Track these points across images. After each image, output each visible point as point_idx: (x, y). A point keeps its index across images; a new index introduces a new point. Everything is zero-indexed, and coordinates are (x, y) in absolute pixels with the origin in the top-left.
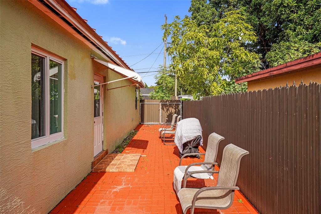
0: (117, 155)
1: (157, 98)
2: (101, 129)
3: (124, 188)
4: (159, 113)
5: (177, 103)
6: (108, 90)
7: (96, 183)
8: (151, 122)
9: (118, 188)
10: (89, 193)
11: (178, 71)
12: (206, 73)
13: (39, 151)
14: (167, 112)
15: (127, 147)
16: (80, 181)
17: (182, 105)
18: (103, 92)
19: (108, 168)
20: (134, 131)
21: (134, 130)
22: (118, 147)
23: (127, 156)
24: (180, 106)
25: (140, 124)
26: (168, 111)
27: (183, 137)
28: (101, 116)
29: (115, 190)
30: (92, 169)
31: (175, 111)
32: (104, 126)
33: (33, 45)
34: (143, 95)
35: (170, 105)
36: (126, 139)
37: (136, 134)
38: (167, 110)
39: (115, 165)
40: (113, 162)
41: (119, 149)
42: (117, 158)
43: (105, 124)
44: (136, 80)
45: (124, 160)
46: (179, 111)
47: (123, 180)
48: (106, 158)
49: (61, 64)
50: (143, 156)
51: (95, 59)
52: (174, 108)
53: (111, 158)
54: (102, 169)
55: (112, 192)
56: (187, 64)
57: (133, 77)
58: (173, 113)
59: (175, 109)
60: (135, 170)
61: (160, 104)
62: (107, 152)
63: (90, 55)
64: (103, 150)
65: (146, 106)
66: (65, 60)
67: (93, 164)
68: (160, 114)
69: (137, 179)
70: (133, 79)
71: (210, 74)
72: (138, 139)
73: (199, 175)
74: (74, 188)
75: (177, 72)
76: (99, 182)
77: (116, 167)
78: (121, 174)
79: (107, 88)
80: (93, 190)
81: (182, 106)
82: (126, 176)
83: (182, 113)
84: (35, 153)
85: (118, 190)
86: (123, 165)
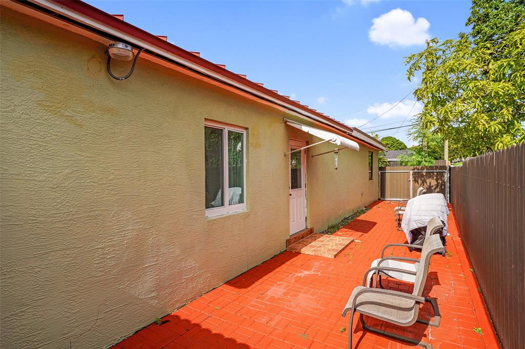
0: (322, 236)
1: (409, 164)
2: (304, 202)
3: (312, 275)
4: (409, 185)
5: (440, 171)
6: (313, 156)
7: (283, 263)
8: (397, 198)
9: (305, 273)
10: (271, 272)
11: (429, 124)
12: (483, 121)
13: (214, 220)
14: (424, 185)
15: (344, 228)
16: (269, 258)
17: (450, 173)
18: (305, 160)
19: (303, 249)
20: (364, 209)
21: (365, 207)
22: (333, 227)
23: (334, 238)
24: (447, 176)
25: (379, 199)
26: (425, 183)
27: (411, 220)
28: (302, 187)
29: (300, 275)
30: (287, 247)
31: (436, 183)
32: (307, 199)
33: (206, 119)
34: (389, 160)
35: (429, 175)
36: (348, 218)
37: (365, 213)
38: (423, 182)
39: (313, 246)
40: (313, 244)
41: (332, 230)
42: (321, 239)
43: (310, 197)
44: (334, 143)
45: (327, 243)
46: (444, 183)
47: (315, 265)
48: (308, 238)
49: (243, 134)
50: (356, 241)
51: (288, 123)
52: (435, 178)
53: (314, 238)
54: (297, 249)
55: (296, 276)
56: (443, 111)
57: (331, 140)
58: (432, 186)
59: (437, 180)
60: (335, 256)
61: (411, 172)
62: (311, 231)
63: (282, 119)
64: (307, 228)
65: (388, 176)
66: (247, 129)
67: (288, 242)
68: (411, 187)
69: (332, 268)
70: (331, 142)
71: (492, 123)
72: (364, 219)
73: (402, 275)
74: (259, 263)
75: (427, 125)
76: (288, 263)
77: (313, 249)
78: (316, 258)
79: (311, 155)
80: (278, 269)
81: (448, 175)
82: (321, 261)
83: (450, 187)
84: (209, 221)
85: (303, 275)
86: (322, 249)
